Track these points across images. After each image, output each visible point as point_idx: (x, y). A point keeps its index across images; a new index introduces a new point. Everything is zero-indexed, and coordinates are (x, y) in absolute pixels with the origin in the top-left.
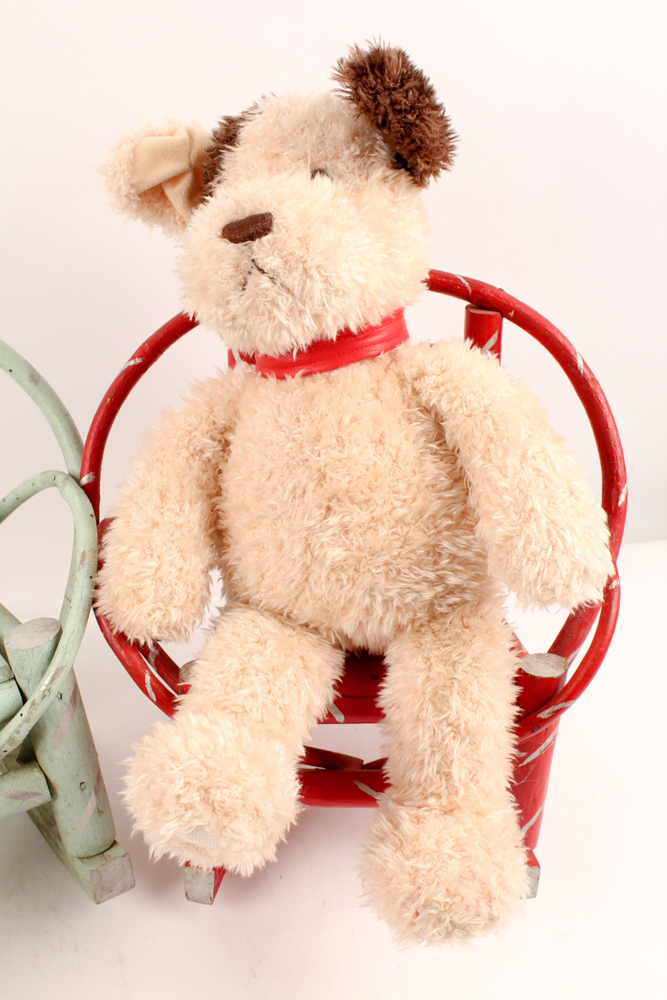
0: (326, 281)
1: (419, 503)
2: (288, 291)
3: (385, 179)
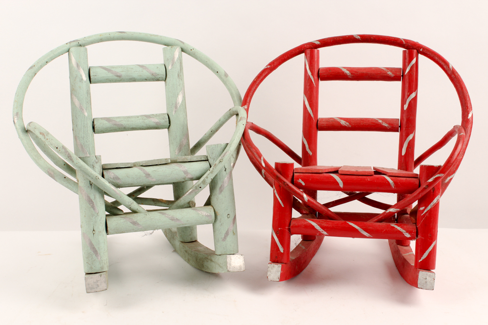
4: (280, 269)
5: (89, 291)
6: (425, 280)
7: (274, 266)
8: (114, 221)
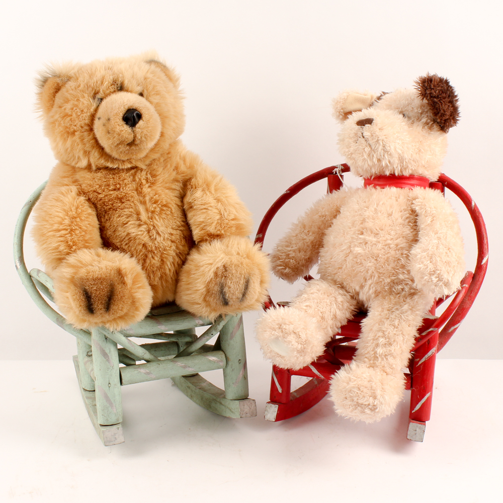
0: (384, 147)
2: (370, 146)
3: (427, 123)
4: (277, 409)
5: (107, 444)
6: (415, 432)
7: (271, 406)
8: (129, 373)
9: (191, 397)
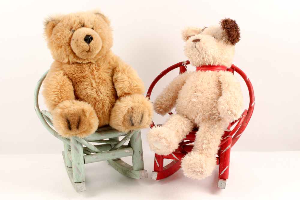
0: (205, 52)
1: (212, 95)
2: (199, 52)
3: (225, 41)
4: (157, 174)
5: (78, 191)
6: (221, 184)
7: (154, 173)
8: (88, 158)
9: (117, 170)
